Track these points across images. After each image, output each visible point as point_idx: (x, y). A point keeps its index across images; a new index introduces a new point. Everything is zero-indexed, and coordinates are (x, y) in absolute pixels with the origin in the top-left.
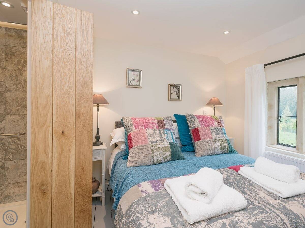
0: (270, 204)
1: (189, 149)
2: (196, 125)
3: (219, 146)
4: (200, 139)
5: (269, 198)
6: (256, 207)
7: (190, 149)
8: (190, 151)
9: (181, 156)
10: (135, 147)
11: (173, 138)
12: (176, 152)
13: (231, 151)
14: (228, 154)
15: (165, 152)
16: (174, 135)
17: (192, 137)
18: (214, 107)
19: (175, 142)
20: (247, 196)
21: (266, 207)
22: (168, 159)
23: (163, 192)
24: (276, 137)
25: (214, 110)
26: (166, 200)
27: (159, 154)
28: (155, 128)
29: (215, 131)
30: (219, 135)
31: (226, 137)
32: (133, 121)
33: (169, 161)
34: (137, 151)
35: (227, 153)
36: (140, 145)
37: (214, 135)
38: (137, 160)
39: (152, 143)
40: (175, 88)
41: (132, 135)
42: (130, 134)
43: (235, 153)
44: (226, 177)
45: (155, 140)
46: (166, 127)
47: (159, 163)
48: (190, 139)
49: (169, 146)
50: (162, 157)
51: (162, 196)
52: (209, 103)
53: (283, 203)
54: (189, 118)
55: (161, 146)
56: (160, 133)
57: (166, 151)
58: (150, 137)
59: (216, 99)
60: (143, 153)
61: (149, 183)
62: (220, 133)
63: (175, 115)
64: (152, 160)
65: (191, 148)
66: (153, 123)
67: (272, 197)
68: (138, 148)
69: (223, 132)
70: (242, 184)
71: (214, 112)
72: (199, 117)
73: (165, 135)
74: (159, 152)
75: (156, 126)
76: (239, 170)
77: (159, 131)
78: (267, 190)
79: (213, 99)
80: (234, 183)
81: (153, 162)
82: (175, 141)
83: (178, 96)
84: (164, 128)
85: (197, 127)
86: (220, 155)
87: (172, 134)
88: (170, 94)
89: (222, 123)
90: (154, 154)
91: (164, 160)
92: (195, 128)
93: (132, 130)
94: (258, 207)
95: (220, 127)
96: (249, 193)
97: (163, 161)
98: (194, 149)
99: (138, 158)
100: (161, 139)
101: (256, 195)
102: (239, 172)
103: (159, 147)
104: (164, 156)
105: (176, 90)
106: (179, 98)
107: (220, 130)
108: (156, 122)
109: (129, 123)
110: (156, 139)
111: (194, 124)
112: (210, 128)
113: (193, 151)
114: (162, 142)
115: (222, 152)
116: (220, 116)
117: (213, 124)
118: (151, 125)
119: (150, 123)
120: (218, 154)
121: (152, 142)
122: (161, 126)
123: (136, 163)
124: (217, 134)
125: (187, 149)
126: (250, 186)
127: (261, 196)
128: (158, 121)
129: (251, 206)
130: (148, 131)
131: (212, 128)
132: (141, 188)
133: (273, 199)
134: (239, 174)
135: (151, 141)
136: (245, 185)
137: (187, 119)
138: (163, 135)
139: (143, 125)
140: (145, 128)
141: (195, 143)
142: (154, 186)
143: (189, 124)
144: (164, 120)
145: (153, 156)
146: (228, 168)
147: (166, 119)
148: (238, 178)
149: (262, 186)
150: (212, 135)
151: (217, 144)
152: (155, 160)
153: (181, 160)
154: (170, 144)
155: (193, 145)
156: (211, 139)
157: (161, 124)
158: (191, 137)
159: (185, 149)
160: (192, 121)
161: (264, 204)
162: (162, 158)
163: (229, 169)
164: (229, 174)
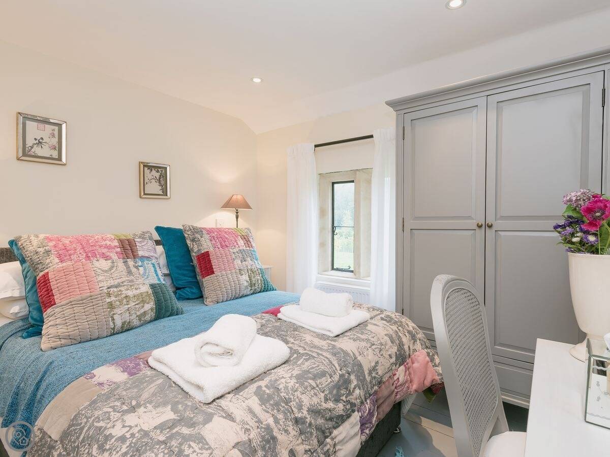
0: (318, 348)
1: (190, 294)
2: (205, 246)
3: (247, 282)
4: (213, 273)
5: (317, 341)
6: (300, 355)
7: (193, 293)
8: (193, 298)
9: (176, 308)
10: (64, 302)
11: (157, 275)
12: (165, 301)
13: (266, 288)
14: (262, 293)
15: (142, 305)
16: (160, 268)
17: (198, 270)
18: (237, 213)
19: (164, 282)
20: (290, 345)
21: (313, 352)
22: (148, 318)
23: (149, 372)
24: (330, 259)
25: (237, 217)
26: (158, 383)
27: (128, 309)
28: (114, 257)
29: (240, 255)
30: (247, 263)
31: (259, 265)
32: (51, 244)
33: (151, 321)
34: (68, 312)
35: (260, 292)
36: (78, 297)
37: (238, 262)
38: (69, 330)
39: (109, 290)
40: (154, 172)
41: (51, 276)
42: (44, 275)
43: (273, 290)
44: (260, 327)
45: (116, 282)
46: (140, 253)
47: (127, 328)
48: (192, 274)
49: (150, 291)
50: (136, 316)
51: (147, 379)
52: (228, 205)
53: (333, 343)
54: (189, 233)
55: (130, 293)
56: (128, 267)
57: (143, 302)
58: (103, 277)
59: (239, 197)
60: (87, 313)
61: (113, 367)
62: (249, 259)
63: (158, 229)
64: (109, 325)
65: (195, 290)
66: (109, 247)
67: (321, 339)
68: (72, 303)
69: (253, 257)
70: (283, 331)
71: (237, 221)
72: (209, 231)
73: (139, 270)
74: (126, 306)
75: (117, 253)
76: (280, 312)
77: (125, 262)
78: (314, 332)
79: (234, 197)
80: (272, 332)
81: (114, 329)
82: (162, 280)
83: (162, 189)
84: (135, 257)
85: (206, 250)
86: (249, 297)
87: (154, 266)
88: (143, 184)
89: (251, 240)
90: (114, 312)
91: (140, 320)
92: (203, 252)
93: (51, 264)
94: (303, 355)
95: (248, 248)
96: (292, 340)
97: (136, 322)
98: (201, 292)
99: (72, 326)
100: (131, 278)
101: (301, 341)
102: (279, 316)
103: (126, 297)
104: (138, 313)
105: (158, 175)
106: (165, 193)
107: (248, 253)
108: (116, 243)
109: (41, 250)
110: (119, 281)
111: (200, 245)
112: (231, 250)
113: (200, 297)
114: (133, 285)
115: (252, 292)
116: (248, 229)
117: (235, 244)
118: (105, 251)
119: (100, 246)
120: (246, 296)
121: (108, 288)
122: (130, 252)
123: (69, 337)
124: (243, 260)
125: (186, 294)
126: (294, 331)
127: (307, 341)
128: (121, 241)
129: (295, 355)
130: (96, 264)
131: (235, 251)
132: (96, 380)
133: (321, 341)
134: (280, 319)
135: (105, 284)
136: (287, 332)
137: (186, 235)
138: (134, 270)
139: (81, 251)
140: (88, 257)
141: (204, 280)
142: (127, 368)
143: (189, 245)
144: (136, 239)
145: (112, 317)
146: (263, 313)
147: (140, 237)
148: (278, 324)
149: (309, 328)
150: (235, 263)
151: (244, 279)
152: (119, 323)
153: (177, 314)
154: (153, 286)
155: (198, 286)
156: (233, 271)
157: (128, 248)
158: (194, 271)
159: (183, 294)
160: (196, 240)
161: (311, 349)
162: (134, 316)
163: (264, 315)
164: (264, 321)
